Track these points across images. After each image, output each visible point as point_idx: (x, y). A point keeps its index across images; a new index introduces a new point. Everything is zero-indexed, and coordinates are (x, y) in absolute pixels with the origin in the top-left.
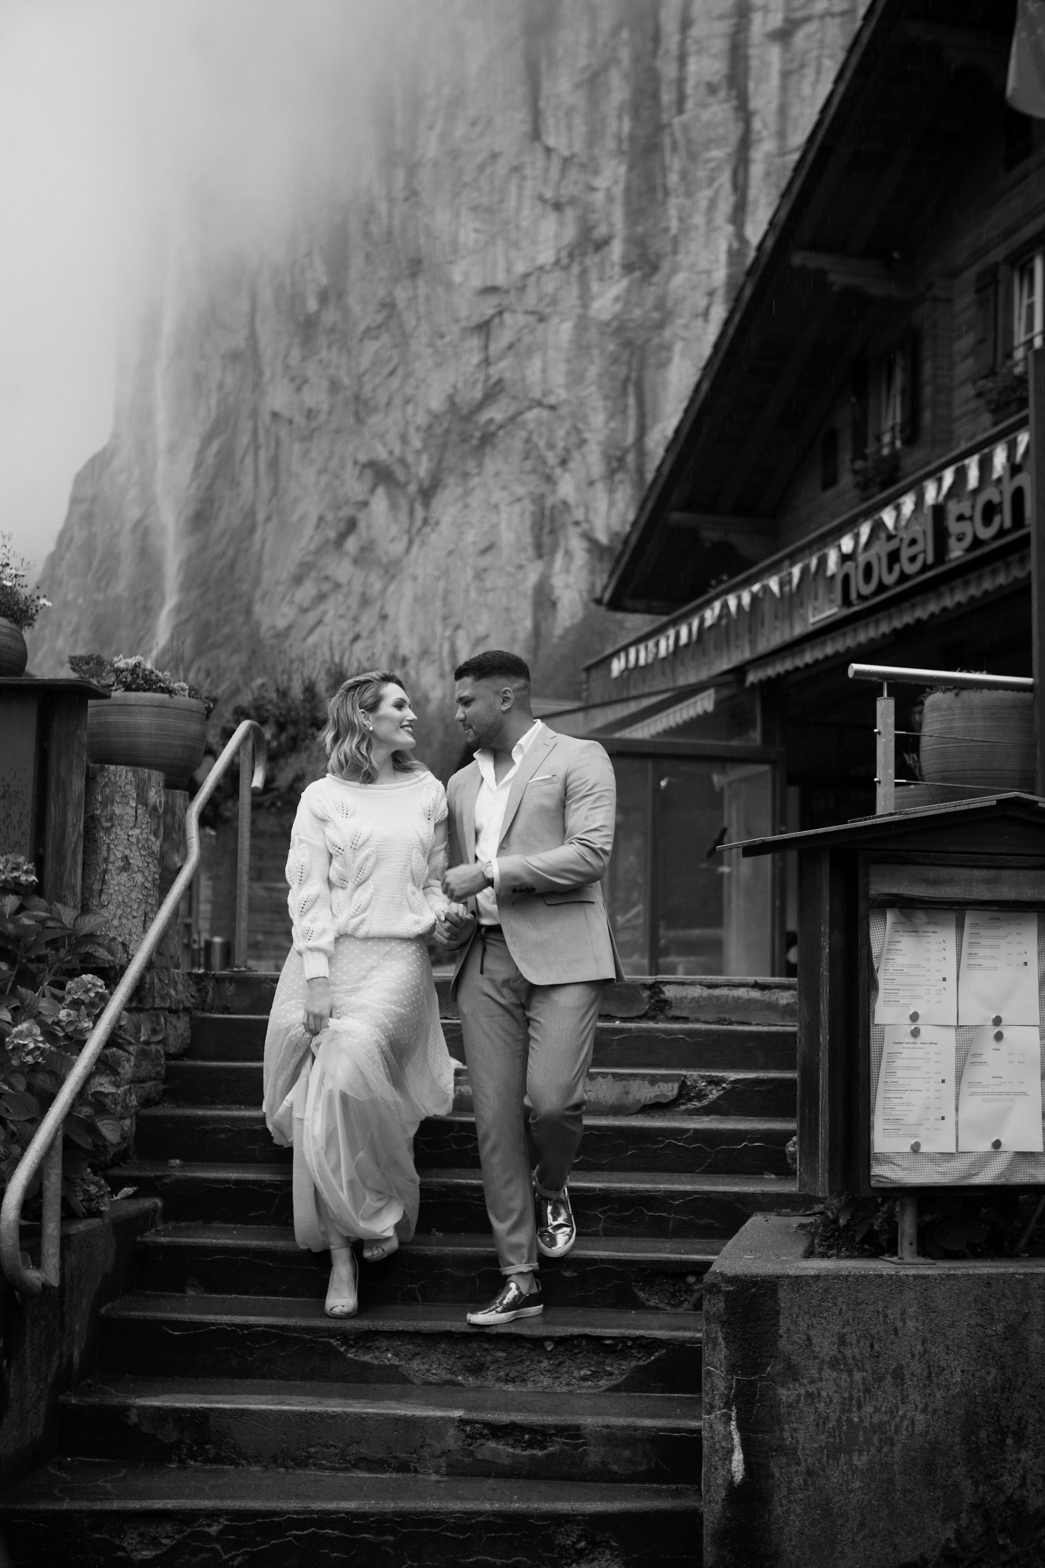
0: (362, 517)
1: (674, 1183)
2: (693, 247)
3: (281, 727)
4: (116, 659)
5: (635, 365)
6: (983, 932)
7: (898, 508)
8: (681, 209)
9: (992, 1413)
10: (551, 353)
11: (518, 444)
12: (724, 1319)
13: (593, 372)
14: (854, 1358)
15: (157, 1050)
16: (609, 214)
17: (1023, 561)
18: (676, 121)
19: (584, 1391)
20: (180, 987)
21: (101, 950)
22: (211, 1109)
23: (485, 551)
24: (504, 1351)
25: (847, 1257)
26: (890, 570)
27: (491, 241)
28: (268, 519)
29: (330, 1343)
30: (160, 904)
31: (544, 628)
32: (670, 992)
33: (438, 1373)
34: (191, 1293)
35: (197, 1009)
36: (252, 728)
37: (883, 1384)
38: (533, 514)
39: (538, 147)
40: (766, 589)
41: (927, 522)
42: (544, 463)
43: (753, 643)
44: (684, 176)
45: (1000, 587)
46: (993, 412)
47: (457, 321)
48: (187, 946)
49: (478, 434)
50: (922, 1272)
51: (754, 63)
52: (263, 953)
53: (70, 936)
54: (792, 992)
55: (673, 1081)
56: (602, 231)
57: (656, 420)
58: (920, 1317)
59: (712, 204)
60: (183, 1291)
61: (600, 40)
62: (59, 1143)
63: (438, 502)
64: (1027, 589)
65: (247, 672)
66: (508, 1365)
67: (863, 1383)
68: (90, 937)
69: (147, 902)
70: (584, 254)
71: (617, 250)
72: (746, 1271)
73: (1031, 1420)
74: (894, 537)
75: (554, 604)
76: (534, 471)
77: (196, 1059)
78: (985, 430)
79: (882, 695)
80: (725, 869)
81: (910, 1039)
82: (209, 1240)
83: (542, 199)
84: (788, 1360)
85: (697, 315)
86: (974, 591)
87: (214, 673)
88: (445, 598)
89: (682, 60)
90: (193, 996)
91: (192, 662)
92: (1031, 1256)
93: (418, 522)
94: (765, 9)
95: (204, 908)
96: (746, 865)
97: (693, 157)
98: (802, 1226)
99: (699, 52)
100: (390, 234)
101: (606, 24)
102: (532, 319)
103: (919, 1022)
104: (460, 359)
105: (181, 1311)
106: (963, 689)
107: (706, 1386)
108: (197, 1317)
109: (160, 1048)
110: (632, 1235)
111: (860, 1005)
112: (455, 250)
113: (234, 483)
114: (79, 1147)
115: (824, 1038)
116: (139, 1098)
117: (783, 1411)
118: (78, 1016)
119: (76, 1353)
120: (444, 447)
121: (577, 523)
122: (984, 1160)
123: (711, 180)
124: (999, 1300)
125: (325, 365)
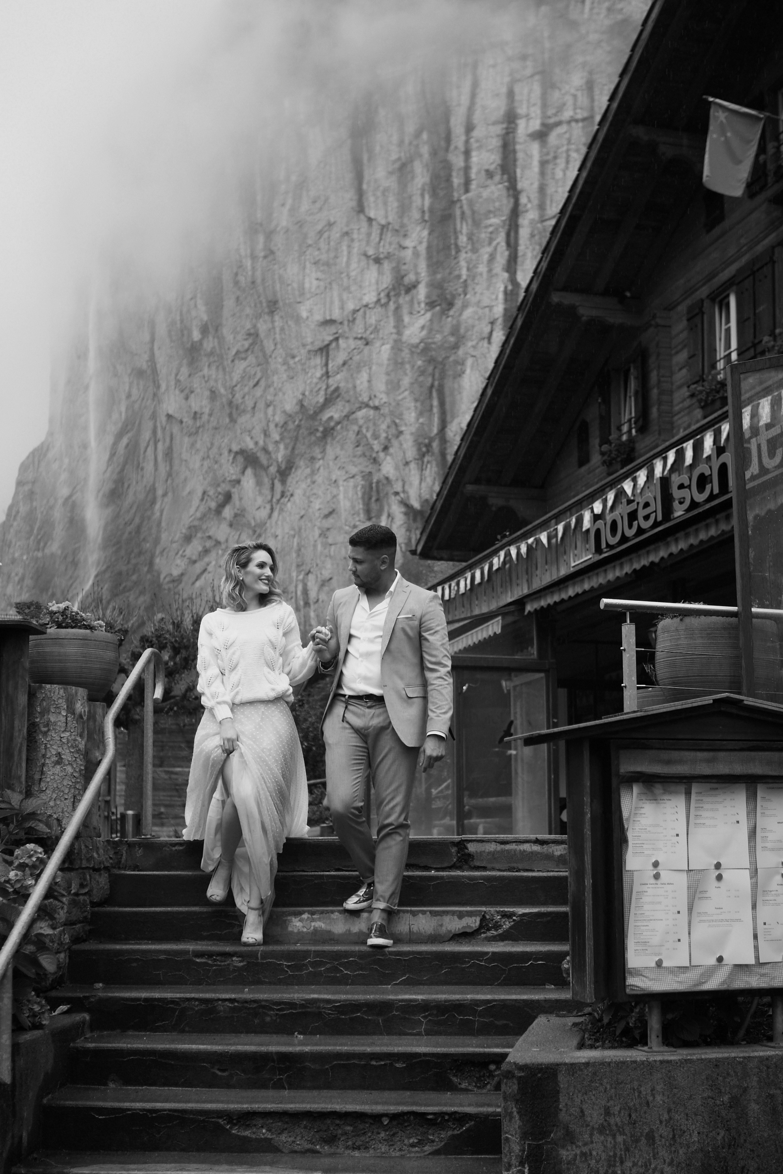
0: (235, 491)
1: (478, 994)
2: (479, 289)
3: (176, 651)
4: (50, 604)
5: (437, 375)
6: (705, 799)
7: (635, 480)
8: (468, 262)
9: (722, 1164)
10: (375, 368)
11: (352, 435)
12: (518, 1097)
13: (406, 381)
14: (616, 1125)
15: (84, 900)
16: (416, 266)
17: (728, 518)
18: (463, 198)
19: (413, 1155)
20: (101, 851)
21: (41, 825)
22: (126, 944)
23: (327, 516)
24: (351, 1125)
25: (609, 1048)
26: (630, 526)
27: (329, 286)
28: (165, 495)
29: (218, 1123)
30: (85, 789)
32: (472, 848)
33: (302, 1144)
34: (112, 1085)
35: (114, 868)
36: (153, 653)
37: (639, 1144)
38: (363, 487)
39: (362, 217)
40: (538, 541)
41: (656, 490)
42: (372, 449)
43: (529, 582)
44: (470, 238)
45: (712, 537)
46: (702, 408)
47: (304, 345)
48: (107, 818)
49: (321, 429)
50: (666, 1058)
51: (520, 155)
52: (165, 821)
53: (17, 815)
54: (563, 846)
55: (476, 916)
56: (411, 278)
57: (453, 417)
58: (666, 1093)
59: (492, 258)
60: (106, 1084)
61: (407, 141)
62: (10, 973)
63: (291, 480)
64: (732, 538)
65: (150, 609)
66: (354, 1136)
67: (624, 1144)
68: (33, 815)
69: (75, 788)
70: (398, 295)
71: (422, 292)
72: (534, 1061)
73: (751, 1169)
74: (633, 501)
76: (364, 455)
77: (114, 906)
78: (698, 421)
79: (626, 622)
80: (513, 752)
81: (653, 881)
82: (125, 1045)
83: (366, 255)
84: (566, 1128)
85: (484, 339)
86: (693, 541)
87: (125, 611)
89: (467, 153)
90: (111, 858)
91: (108, 603)
92: (748, 1043)
93: (278, 495)
94: (528, 117)
95: (120, 788)
96: (528, 751)
97: (476, 223)
98: (575, 1025)
99: (480, 148)
100: (253, 282)
101: (410, 128)
102: (360, 343)
103: (660, 867)
104: (307, 373)
105: (105, 1100)
106: (685, 616)
107: (505, 1149)
108: (116, 1105)
109: (86, 898)
110: (446, 1034)
111: (615, 856)
112: (302, 294)
113: (139, 468)
114: (26, 976)
115: (588, 882)
116: (71, 937)
117: (564, 1167)
118: (24, 876)
119: (25, 1134)
120: (296, 439)
121: (397, 494)
122: (710, 971)
123: (491, 240)
124: (725, 1078)
125: (206, 379)
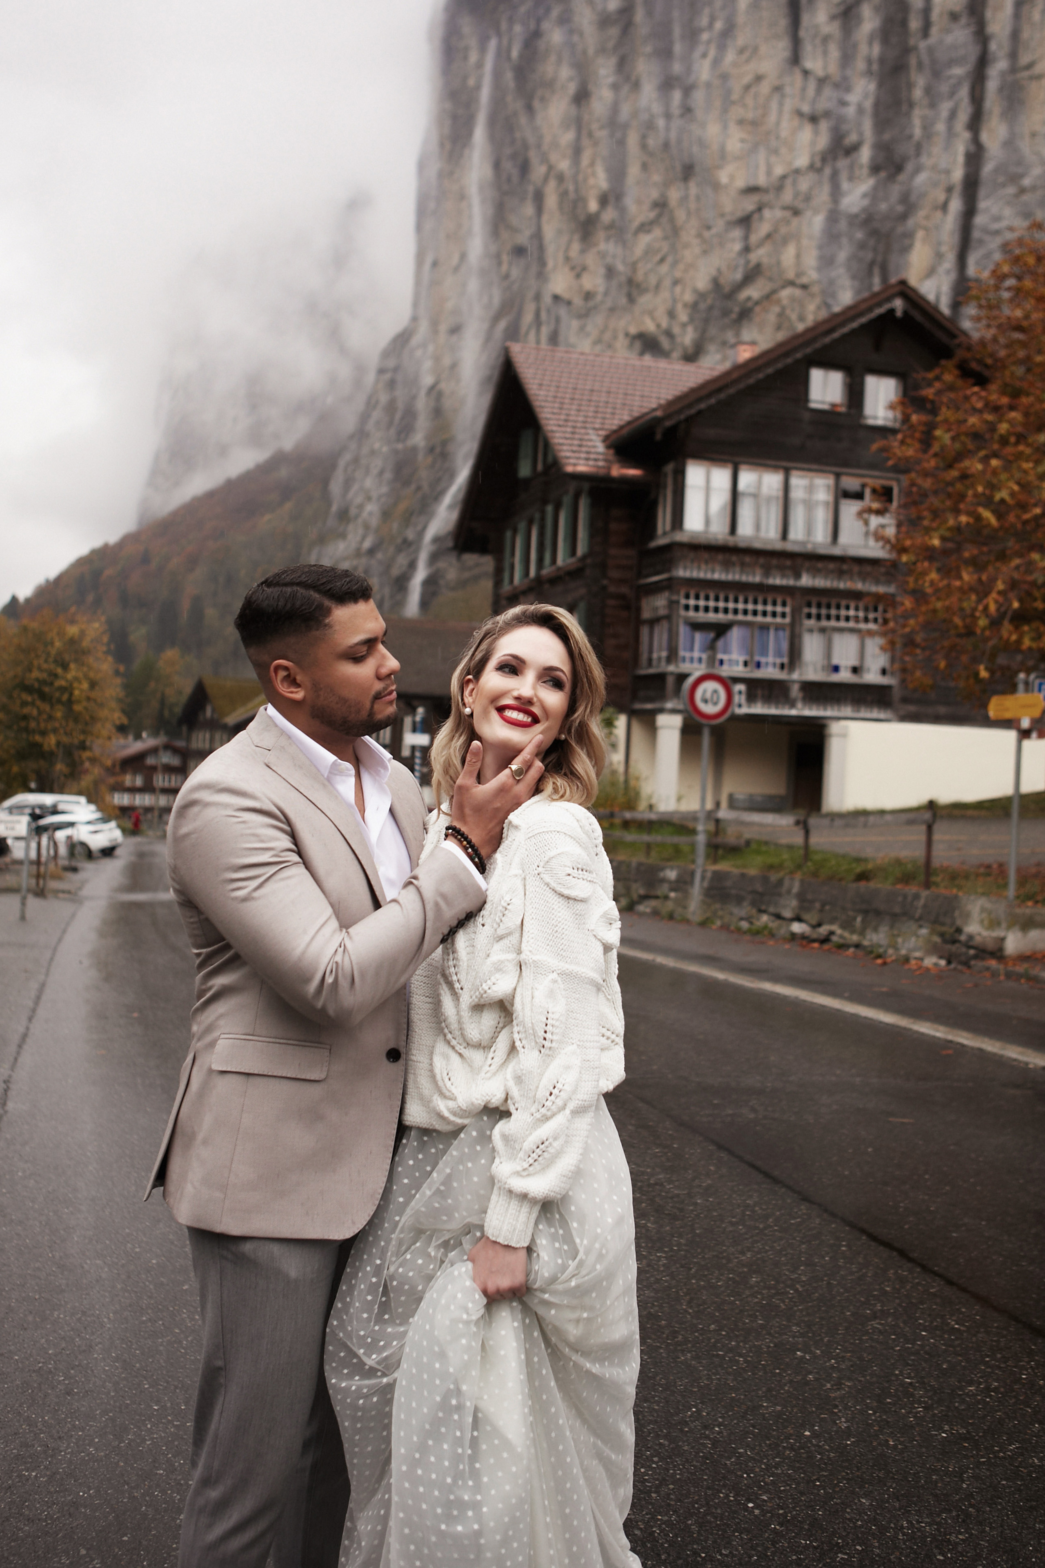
2: (936, 150)
5: (880, 250)
8: (924, 118)
10: (805, 242)
11: (772, 318)
13: (842, 255)
16: (859, 124)
18: (922, 44)
27: (755, 149)
39: (798, 70)
44: (928, 91)
47: (722, 215)
49: (737, 309)
56: (852, 138)
59: (953, 115)
70: (835, 158)
71: (865, 154)
83: (800, 114)
85: (937, 208)
97: (936, 74)
100: (666, 145)
102: (788, 214)
104: (724, 247)
112: (723, 157)
120: (706, 321)
123: (952, 94)
125: (603, 255)
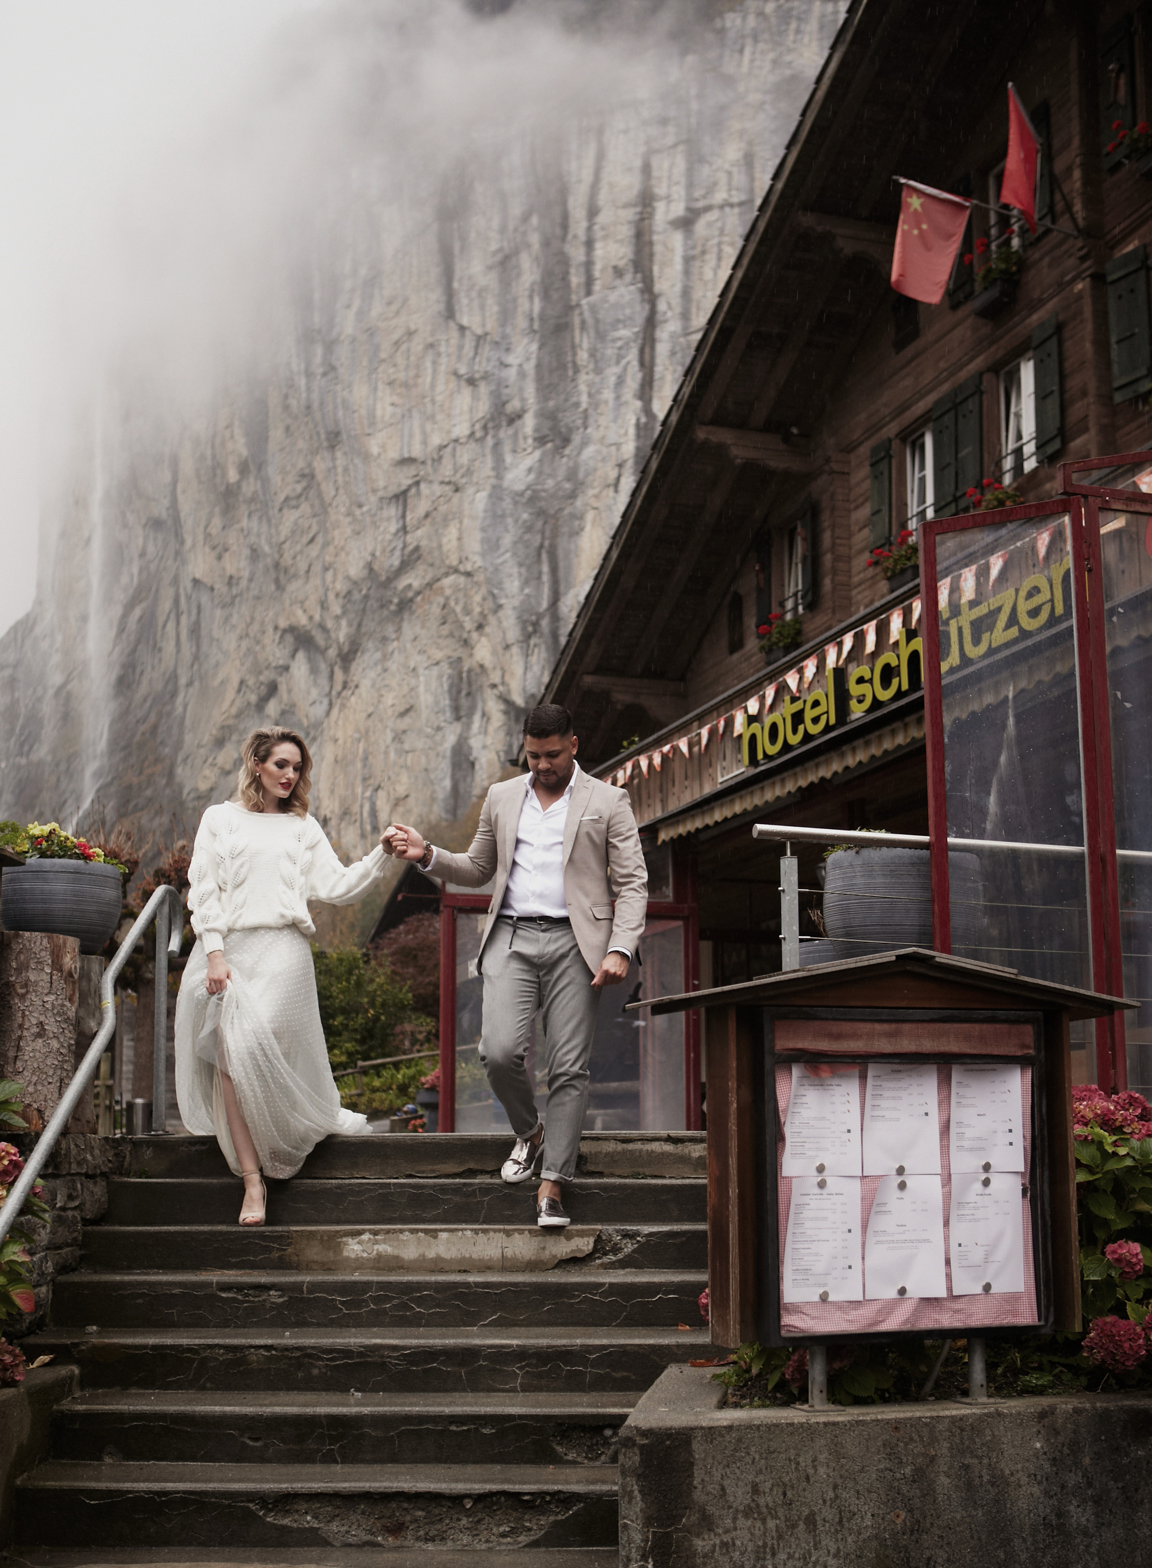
0: (282, 681)
1: (590, 1338)
2: (603, 421)
4: (30, 826)
5: (547, 532)
6: (885, 1084)
7: (801, 671)
8: (590, 385)
9: (902, 1554)
10: (466, 522)
11: (436, 610)
12: (640, 1471)
13: (507, 540)
14: (767, 1506)
15: (73, 1216)
16: (521, 390)
17: (920, 721)
18: (584, 302)
19: (503, 1547)
20: (97, 1152)
21: (16, 1117)
22: (128, 1274)
23: (403, 714)
24: (423, 1510)
25: (759, 1407)
26: (795, 731)
27: (408, 414)
28: (190, 684)
29: (248, 1508)
30: (76, 1068)
31: (462, 788)
33: (359, 1534)
34: (108, 1460)
35: (115, 1173)
36: (167, 892)
37: (795, 1531)
38: (450, 677)
39: (452, 324)
40: (676, 749)
41: (828, 684)
42: (462, 627)
43: (664, 802)
44: (593, 354)
45: (900, 747)
46: (888, 579)
47: (374, 491)
48: (108, 1108)
49: (396, 600)
50: (832, 1419)
51: (658, 248)
54: (702, 1145)
55: (588, 1236)
56: (514, 405)
57: (569, 586)
58: (831, 1464)
59: (620, 381)
60: (100, 1459)
61: (511, 226)
63: (357, 667)
64: (922, 749)
66: (427, 1524)
67: (777, 1531)
68: (5, 1105)
69: (62, 1068)
70: (497, 427)
71: (529, 423)
72: (661, 1424)
73: (939, 1560)
74: (799, 698)
75: (473, 764)
76: (451, 635)
77: (114, 1224)
78: (883, 596)
79: (785, 854)
80: (641, 1023)
81: (817, 1190)
82: (126, 1407)
83: (456, 374)
84: (703, 1511)
85: (609, 486)
86: (875, 751)
87: (134, 837)
88: (366, 759)
89: (589, 244)
90: (110, 1161)
91: (113, 826)
92: (937, 1399)
93: (338, 687)
94: (668, 198)
95: (127, 1069)
96: (660, 1021)
97: (601, 336)
98: (716, 1377)
99: (605, 238)
100: (308, 407)
101: (516, 210)
102: (448, 489)
103: (825, 1173)
104: (378, 527)
105: (98, 1480)
106: (863, 847)
107: (623, 1538)
108: (114, 1486)
109: (76, 1213)
110: (549, 1389)
111: (768, 1158)
112: (372, 424)
113: (157, 649)
115: (733, 1192)
116: (55, 1265)
117: (699, 1561)
120: (363, 612)
121: (494, 686)
122: (889, 1307)
123: (619, 358)
124: (906, 1444)
125: (245, 533)
